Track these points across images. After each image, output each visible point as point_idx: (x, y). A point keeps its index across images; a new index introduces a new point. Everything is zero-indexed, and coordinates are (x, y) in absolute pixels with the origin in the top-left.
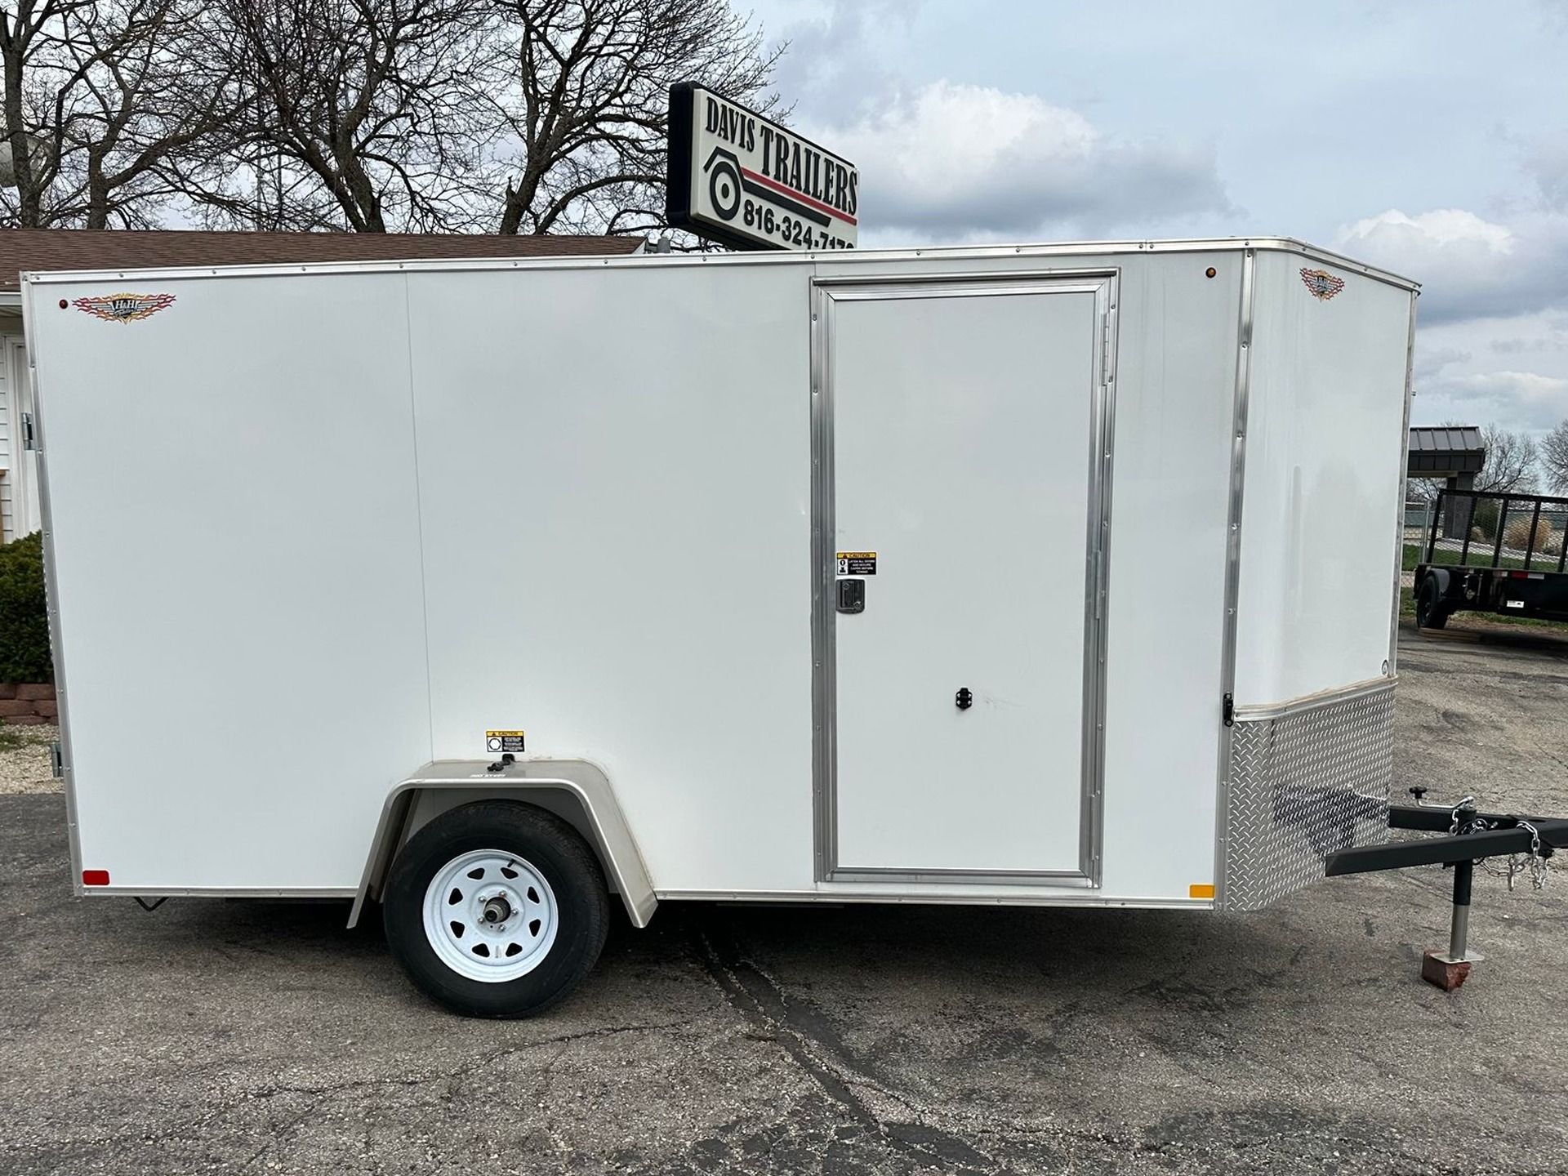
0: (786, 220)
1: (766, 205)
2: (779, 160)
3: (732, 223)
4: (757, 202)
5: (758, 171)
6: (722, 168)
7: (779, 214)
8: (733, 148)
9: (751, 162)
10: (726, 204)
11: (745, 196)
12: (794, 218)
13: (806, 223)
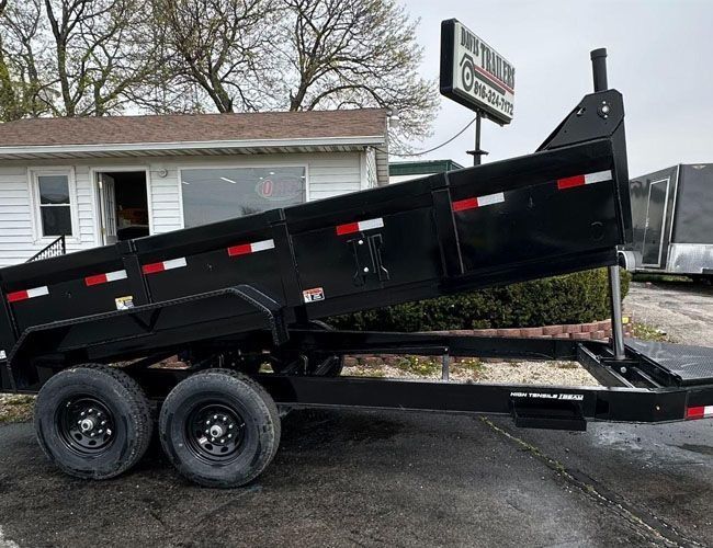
0: (490, 92)
1: (483, 84)
2: (488, 61)
3: (470, 93)
4: (480, 82)
5: (480, 66)
6: (467, 64)
7: (488, 88)
8: (471, 54)
9: (477, 61)
10: (468, 83)
11: (476, 79)
12: (493, 91)
13: (497, 93)
